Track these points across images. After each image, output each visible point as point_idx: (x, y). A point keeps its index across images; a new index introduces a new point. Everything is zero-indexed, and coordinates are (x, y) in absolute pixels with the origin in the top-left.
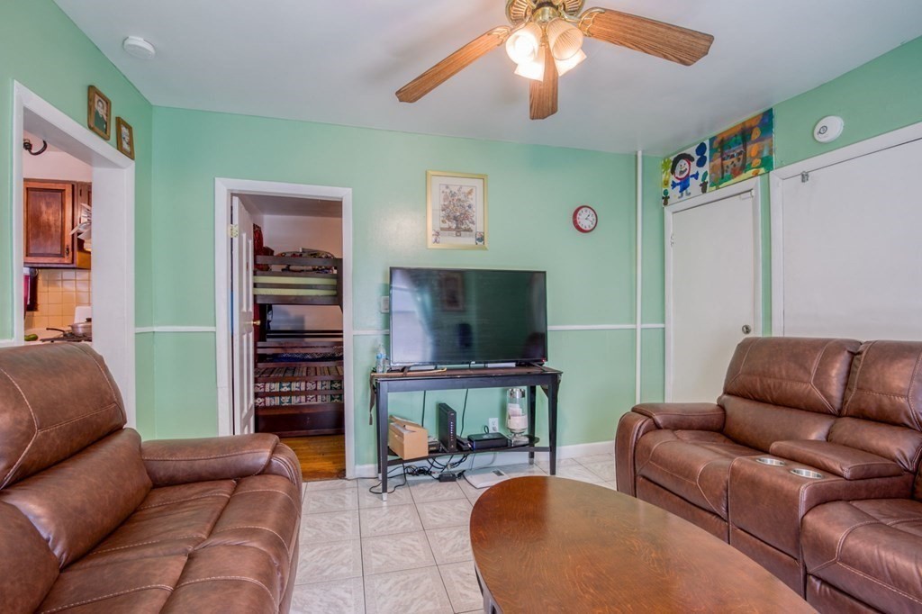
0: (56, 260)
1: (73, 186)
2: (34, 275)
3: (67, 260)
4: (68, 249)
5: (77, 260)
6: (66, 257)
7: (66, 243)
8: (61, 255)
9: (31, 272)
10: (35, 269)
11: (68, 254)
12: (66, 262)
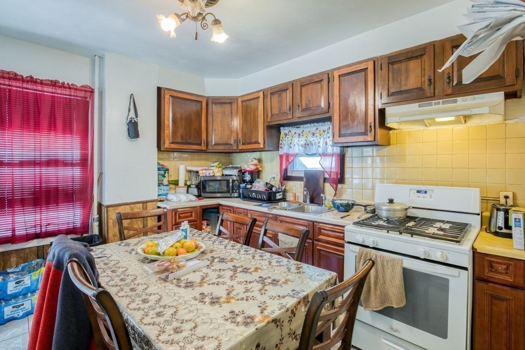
0: (361, 138)
1: (374, 62)
2: (343, 154)
3: (370, 138)
4: (371, 126)
5: (378, 137)
6: (369, 134)
7: (369, 121)
8: (365, 134)
9: (341, 151)
10: (344, 147)
11: (371, 131)
12: (369, 139)
